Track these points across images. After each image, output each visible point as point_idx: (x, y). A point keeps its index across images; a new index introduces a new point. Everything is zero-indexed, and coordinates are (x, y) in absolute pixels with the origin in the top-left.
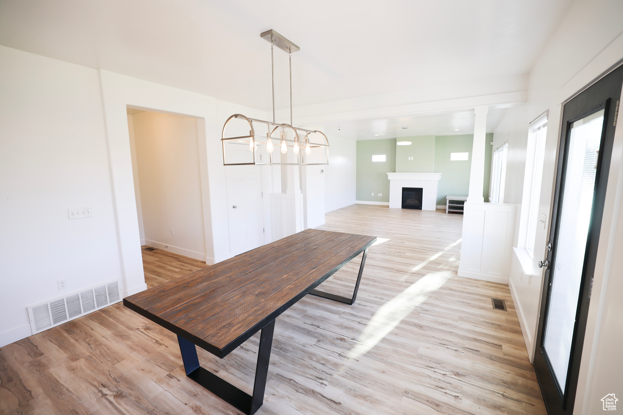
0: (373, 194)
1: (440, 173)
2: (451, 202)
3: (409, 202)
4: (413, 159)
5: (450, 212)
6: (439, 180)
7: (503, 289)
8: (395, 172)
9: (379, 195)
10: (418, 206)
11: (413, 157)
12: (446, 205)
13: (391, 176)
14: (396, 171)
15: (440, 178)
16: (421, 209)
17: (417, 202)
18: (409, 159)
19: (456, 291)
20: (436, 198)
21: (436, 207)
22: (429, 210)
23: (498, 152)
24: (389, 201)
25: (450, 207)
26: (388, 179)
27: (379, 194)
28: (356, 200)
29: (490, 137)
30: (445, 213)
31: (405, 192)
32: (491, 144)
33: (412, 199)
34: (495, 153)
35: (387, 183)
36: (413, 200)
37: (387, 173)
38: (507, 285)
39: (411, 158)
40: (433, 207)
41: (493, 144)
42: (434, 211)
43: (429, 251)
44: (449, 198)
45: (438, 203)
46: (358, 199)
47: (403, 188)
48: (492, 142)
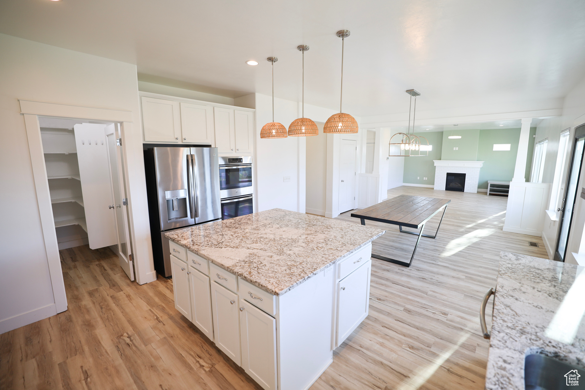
0: (418, 178)
1: (483, 162)
2: (492, 186)
3: (452, 185)
4: (458, 149)
5: (490, 194)
6: (481, 167)
7: (537, 238)
8: (440, 159)
10: (461, 188)
11: (458, 148)
12: (487, 188)
13: (437, 163)
15: (483, 166)
16: (463, 191)
17: (460, 185)
18: (454, 149)
19: (502, 237)
20: (478, 182)
21: (478, 190)
22: (471, 192)
23: (540, 144)
24: (433, 184)
25: (491, 190)
26: (434, 165)
27: (425, 178)
28: (403, 183)
29: (533, 130)
30: (487, 195)
31: (449, 177)
32: (534, 136)
33: (455, 183)
34: (537, 145)
35: (433, 169)
37: (433, 161)
38: (541, 237)
39: (456, 149)
40: (475, 190)
41: (536, 137)
42: (476, 193)
43: (478, 217)
44: (490, 182)
45: (479, 187)
46: (404, 182)
47: (447, 173)
48: (535, 135)
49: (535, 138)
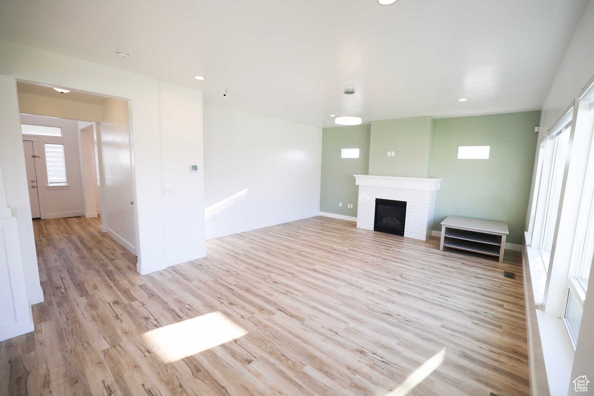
0: (341, 205)
1: (442, 179)
2: (449, 230)
3: (386, 221)
4: (394, 156)
5: (446, 249)
9: (349, 207)
10: (399, 230)
11: (394, 152)
12: (440, 235)
13: (360, 180)
14: (369, 174)
15: (439, 187)
16: (403, 236)
17: (398, 223)
18: (389, 154)
20: (427, 220)
21: (426, 235)
22: (414, 238)
24: (356, 216)
25: (446, 240)
26: (356, 184)
27: (349, 205)
28: (320, 211)
29: (535, 117)
30: (439, 248)
31: (379, 206)
32: (536, 129)
33: (390, 218)
36: (393, 219)
37: (354, 175)
39: (391, 154)
40: (422, 236)
41: (540, 130)
42: (421, 241)
44: (445, 224)
46: (322, 210)
47: (376, 199)
48: (538, 126)
49: (538, 132)
